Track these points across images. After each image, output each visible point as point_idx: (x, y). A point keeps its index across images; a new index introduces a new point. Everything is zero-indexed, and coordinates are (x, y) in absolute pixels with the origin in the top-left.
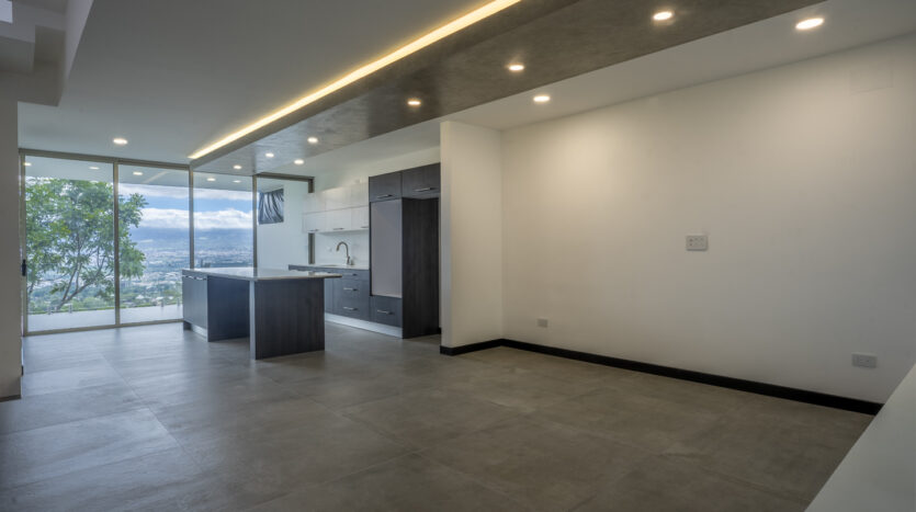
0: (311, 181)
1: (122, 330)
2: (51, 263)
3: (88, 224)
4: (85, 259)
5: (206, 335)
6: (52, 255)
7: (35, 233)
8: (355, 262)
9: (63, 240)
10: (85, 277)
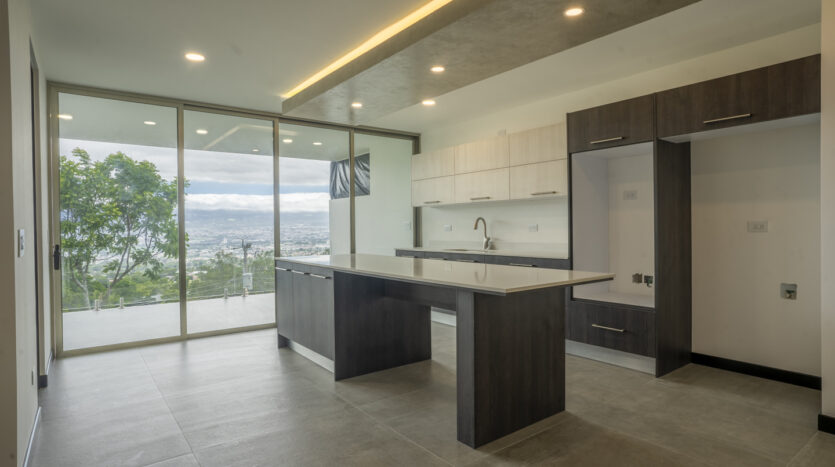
0: (416, 139)
1: (190, 344)
2: (103, 243)
3: (137, 205)
4: (133, 240)
5: (332, 370)
6: (105, 235)
7: (88, 214)
8: (497, 245)
9: (115, 222)
10: (134, 257)
